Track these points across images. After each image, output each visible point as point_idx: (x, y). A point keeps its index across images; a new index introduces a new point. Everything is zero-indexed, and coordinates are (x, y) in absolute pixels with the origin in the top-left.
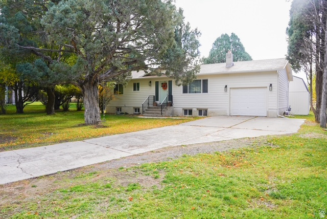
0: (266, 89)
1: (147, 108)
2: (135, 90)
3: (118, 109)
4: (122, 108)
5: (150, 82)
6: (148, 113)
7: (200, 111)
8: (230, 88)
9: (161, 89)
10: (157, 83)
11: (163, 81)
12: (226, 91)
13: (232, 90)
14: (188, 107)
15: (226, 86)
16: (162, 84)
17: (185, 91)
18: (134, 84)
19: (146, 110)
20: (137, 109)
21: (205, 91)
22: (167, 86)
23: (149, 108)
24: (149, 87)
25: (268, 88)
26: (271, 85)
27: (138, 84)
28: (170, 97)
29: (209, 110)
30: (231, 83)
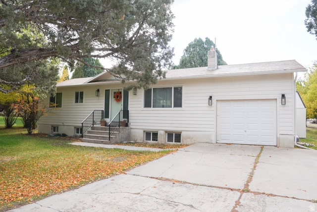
0: (274, 102)
1: (90, 129)
2: (77, 101)
3: (54, 128)
4: (60, 127)
5: (98, 91)
6: (90, 137)
7: (170, 135)
8: (217, 100)
9: (112, 101)
10: (107, 92)
11: (116, 89)
12: (210, 104)
13: (219, 103)
14: (152, 128)
15: (211, 97)
16: (115, 93)
17: (147, 104)
18: (77, 94)
19: (89, 132)
20: (80, 130)
21: (178, 104)
22: (122, 96)
23: (93, 128)
24: (97, 98)
25: (279, 100)
26: (283, 96)
27: (82, 93)
28: (126, 113)
29: (183, 135)
30: (219, 92)
